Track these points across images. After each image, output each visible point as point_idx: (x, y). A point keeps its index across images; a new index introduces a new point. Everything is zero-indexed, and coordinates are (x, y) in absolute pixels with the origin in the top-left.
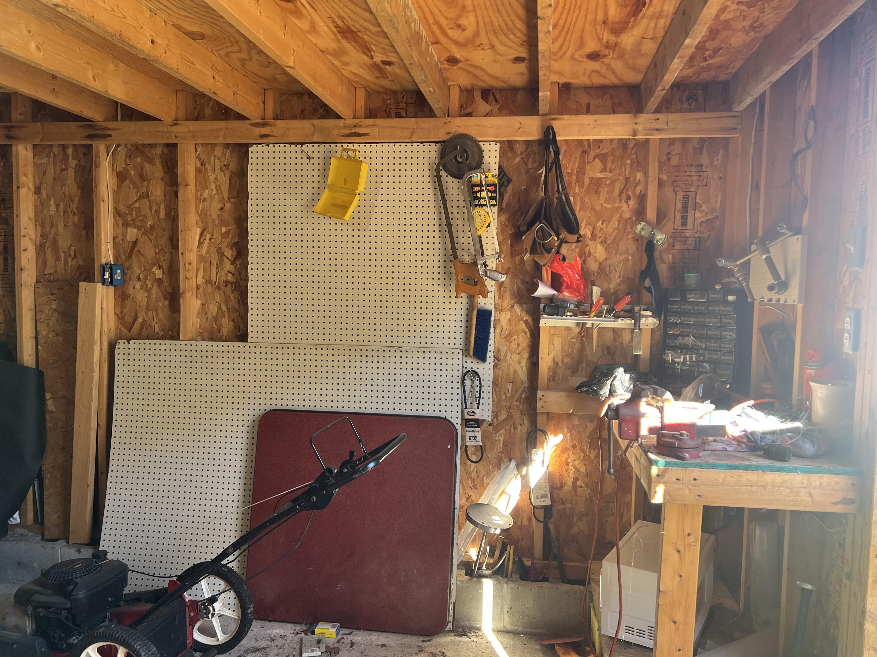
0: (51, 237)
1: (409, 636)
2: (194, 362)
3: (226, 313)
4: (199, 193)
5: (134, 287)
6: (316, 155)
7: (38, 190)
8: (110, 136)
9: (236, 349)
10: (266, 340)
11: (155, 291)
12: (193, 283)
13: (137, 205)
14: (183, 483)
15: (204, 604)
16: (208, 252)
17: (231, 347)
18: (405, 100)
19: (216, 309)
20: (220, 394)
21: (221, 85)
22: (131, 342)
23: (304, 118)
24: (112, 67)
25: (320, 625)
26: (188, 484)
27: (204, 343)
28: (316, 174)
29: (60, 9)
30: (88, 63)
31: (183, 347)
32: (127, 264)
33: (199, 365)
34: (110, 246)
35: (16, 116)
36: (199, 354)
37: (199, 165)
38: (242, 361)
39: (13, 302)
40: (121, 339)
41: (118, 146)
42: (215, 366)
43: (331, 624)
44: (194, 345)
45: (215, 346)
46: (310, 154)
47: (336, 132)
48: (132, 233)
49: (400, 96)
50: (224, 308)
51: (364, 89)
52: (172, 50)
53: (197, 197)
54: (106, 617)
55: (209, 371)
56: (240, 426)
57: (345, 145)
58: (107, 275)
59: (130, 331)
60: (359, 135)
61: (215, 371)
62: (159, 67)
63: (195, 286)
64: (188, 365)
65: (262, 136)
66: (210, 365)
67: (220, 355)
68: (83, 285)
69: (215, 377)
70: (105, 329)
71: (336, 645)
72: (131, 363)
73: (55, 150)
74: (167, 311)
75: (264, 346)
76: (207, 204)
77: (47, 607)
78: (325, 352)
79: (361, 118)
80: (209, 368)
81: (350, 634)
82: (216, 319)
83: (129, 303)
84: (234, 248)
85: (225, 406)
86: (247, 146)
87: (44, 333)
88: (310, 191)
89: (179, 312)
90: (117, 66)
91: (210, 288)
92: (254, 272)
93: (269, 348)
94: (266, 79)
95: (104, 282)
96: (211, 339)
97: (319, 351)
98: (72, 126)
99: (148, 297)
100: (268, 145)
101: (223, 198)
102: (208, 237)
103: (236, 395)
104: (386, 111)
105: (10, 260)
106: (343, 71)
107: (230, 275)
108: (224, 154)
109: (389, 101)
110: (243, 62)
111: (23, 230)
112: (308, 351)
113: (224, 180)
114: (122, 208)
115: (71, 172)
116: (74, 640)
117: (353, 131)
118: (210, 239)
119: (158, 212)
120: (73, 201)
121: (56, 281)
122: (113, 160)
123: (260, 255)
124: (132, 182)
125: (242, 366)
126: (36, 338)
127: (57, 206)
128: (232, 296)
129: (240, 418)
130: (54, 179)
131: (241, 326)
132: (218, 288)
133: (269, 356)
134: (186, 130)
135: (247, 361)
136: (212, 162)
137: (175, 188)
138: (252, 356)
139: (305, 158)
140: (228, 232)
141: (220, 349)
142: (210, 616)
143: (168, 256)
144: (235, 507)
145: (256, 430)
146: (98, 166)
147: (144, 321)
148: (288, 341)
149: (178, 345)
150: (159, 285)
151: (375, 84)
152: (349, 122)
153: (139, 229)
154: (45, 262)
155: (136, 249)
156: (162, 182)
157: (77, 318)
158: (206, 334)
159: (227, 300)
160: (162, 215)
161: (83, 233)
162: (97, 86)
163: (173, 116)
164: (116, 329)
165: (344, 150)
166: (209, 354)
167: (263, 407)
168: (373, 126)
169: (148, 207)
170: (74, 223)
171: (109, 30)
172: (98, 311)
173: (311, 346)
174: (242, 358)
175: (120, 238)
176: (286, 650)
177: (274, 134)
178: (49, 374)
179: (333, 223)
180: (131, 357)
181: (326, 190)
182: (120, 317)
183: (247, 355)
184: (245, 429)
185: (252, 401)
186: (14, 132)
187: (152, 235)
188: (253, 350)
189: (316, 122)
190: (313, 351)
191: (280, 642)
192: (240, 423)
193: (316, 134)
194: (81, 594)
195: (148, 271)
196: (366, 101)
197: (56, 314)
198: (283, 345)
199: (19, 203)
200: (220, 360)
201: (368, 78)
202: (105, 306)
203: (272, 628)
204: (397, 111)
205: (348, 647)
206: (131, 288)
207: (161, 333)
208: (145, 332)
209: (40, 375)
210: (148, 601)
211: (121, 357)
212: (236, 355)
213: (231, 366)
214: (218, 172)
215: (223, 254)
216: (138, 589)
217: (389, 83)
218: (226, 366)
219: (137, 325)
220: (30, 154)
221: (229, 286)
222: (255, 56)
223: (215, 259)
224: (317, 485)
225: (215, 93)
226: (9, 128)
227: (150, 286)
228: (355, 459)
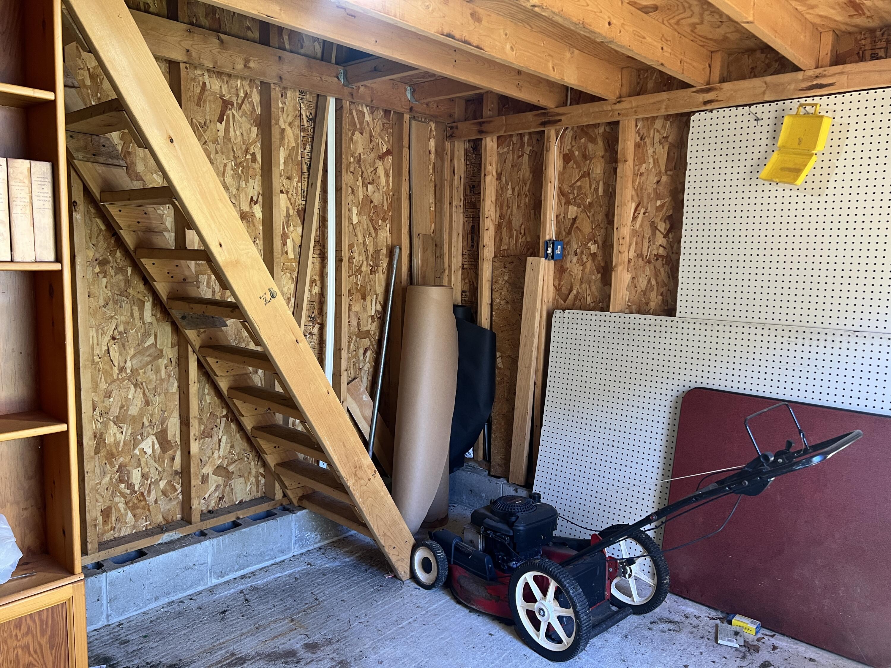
0: (507, 218)
1: (845, 659)
2: (621, 333)
3: (655, 288)
4: (637, 168)
5: (571, 262)
6: (765, 116)
7: (499, 177)
8: (560, 120)
9: (664, 323)
10: (694, 315)
11: (589, 265)
12: (625, 257)
13: (579, 184)
14: (605, 447)
15: (622, 563)
16: (641, 226)
17: (658, 321)
18: (885, 37)
19: (645, 283)
20: (644, 366)
21: (669, 55)
22: (566, 311)
23: (755, 76)
24: (568, 55)
25: (738, 617)
26: (610, 448)
27: (632, 316)
28: (764, 136)
29: (536, 9)
30: (549, 55)
31: (612, 319)
32: (567, 239)
33: (626, 337)
34: (553, 223)
35: (487, 113)
36: (627, 326)
37: (638, 139)
38: (668, 335)
39: (477, 274)
40: (558, 309)
41: (566, 129)
42: (641, 338)
43: (751, 620)
44: (622, 317)
45: (642, 319)
46: (759, 115)
47: (793, 87)
48: (573, 211)
49: (878, 33)
50: (653, 282)
51: (831, 32)
52: (626, 27)
53: (634, 172)
54: (538, 552)
55: (636, 343)
56: (663, 400)
57: (802, 101)
58: (550, 251)
59: (565, 302)
60: (821, 86)
61: (641, 344)
62: (613, 47)
63: (626, 260)
64: (616, 336)
65: (706, 103)
66: (636, 338)
67: (647, 328)
68: (530, 259)
69: (641, 349)
70: (545, 299)
71: (756, 643)
72: (565, 330)
73: (514, 139)
74: (599, 284)
75: (692, 321)
76: (643, 178)
77: (495, 530)
78: (759, 331)
79: (826, 66)
80: (636, 340)
81: (773, 636)
82: (644, 293)
83: (566, 276)
84: (667, 221)
85: (649, 378)
86: (689, 114)
87: (498, 301)
88: (756, 156)
89: (610, 285)
90: (572, 53)
91: (641, 262)
92: (687, 245)
93: (698, 324)
94: (715, 41)
95: (546, 257)
96: (639, 312)
97: (753, 331)
98: (530, 116)
99: (583, 270)
100: (711, 111)
101: (660, 172)
102: (643, 211)
103: (660, 368)
104: (858, 53)
105: (476, 238)
106: (808, 16)
107: (661, 249)
108: (664, 126)
109: (863, 42)
110: (694, 26)
111: (486, 212)
112: (740, 330)
113: (662, 153)
114: (566, 188)
115: (526, 157)
116: (513, 564)
117: (815, 83)
118: (644, 213)
119: (596, 190)
120: (526, 185)
121: (508, 256)
122: (561, 143)
123: (695, 227)
124: (576, 163)
125: (668, 341)
126: (491, 304)
127: (513, 189)
128: (662, 270)
129: (664, 392)
130: (512, 166)
131: (670, 301)
132: (649, 262)
133: (697, 332)
134: (629, 106)
135: (674, 336)
136: (652, 135)
137: (614, 165)
138: (679, 330)
139: (752, 120)
140: (662, 206)
141: (648, 322)
142: (627, 576)
143: (603, 231)
144: (654, 479)
145: (679, 406)
146: (548, 151)
147: (578, 292)
148: (718, 317)
149: (608, 316)
150: (593, 260)
151: (847, 24)
152: (810, 73)
153: (579, 207)
154: (501, 240)
155: (575, 226)
156: (602, 160)
157: (523, 288)
158: (634, 308)
159: (657, 274)
160: (601, 192)
161: (532, 212)
162: (554, 75)
163: (618, 93)
164: (554, 299)
165: (801, 105)
166: (637, 327)
167: (687, 384)
168: (842, 73)
169: (588, 185)
170: (525, 204)
171: (575, 20)
172: (540, 283)
173: (743, 325)
174: (669, 333)
175: (562, 216)
176: (700, 631)
177: (719, 99)
178: (500, 336)
179: (780, 190)
180: (565, 325)
181: (775, 153)
182: (558, 289)
183: (674, 330)
184: (668, 404)
185: (676, 376)
186: (485, 127)
187: (590, 212)
188: (680, 325)
189: (769, 79)
190: (746, 330)
191: (695, 622)
192: (663, 397)
193: (767, 92)
194: (521, 526)
195: (585, 246)
196: (833, 47)
197: (507, 285)
198: (712, 322)
199: (485, 189)
200: (647, 333)
201: (839, 18)
202: (546, 278)
203: (686, 605)
204: (873, 52)
205: (769, 649)
206: (568, 262)
207: (592, 305)
208: (578, 303)
209: (493, 336)
210: (571, 547)
211: (557, 325)
212: (663, 329)
213: (657, 340)
214: (657, 145)
215: (656, 228)
216: (563, 535)
217: (866, 20)
218: (652, 339)
219: (571, 297)
220: (495, 146)
221: (660, 259)
222: (707, 17)
223: (648, 232)
224: (750, 470)
225: (662, 64)
226: (481, 124)
227: (585, 259)
228: (792, 450)
